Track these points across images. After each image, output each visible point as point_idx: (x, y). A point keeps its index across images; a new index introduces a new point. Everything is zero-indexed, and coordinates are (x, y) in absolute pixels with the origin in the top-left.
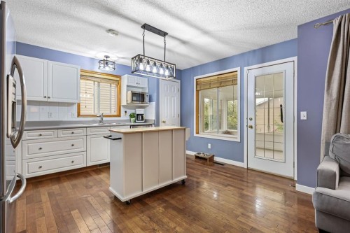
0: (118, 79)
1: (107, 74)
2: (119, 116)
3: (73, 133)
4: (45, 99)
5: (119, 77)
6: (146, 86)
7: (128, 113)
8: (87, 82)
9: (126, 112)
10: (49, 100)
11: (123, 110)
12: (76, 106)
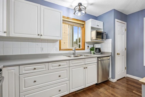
0: (83, 23)
1: (77, 20)
2: (84, 49)
3: (60, 65)
4: (39, 37)
5: (84, 21)
6: (102, 28)
7: (90, 48)
8: (65, 25)
9: (88, 46)
10: (42, 37)
11: (86, 45)
12: (58, 43)
